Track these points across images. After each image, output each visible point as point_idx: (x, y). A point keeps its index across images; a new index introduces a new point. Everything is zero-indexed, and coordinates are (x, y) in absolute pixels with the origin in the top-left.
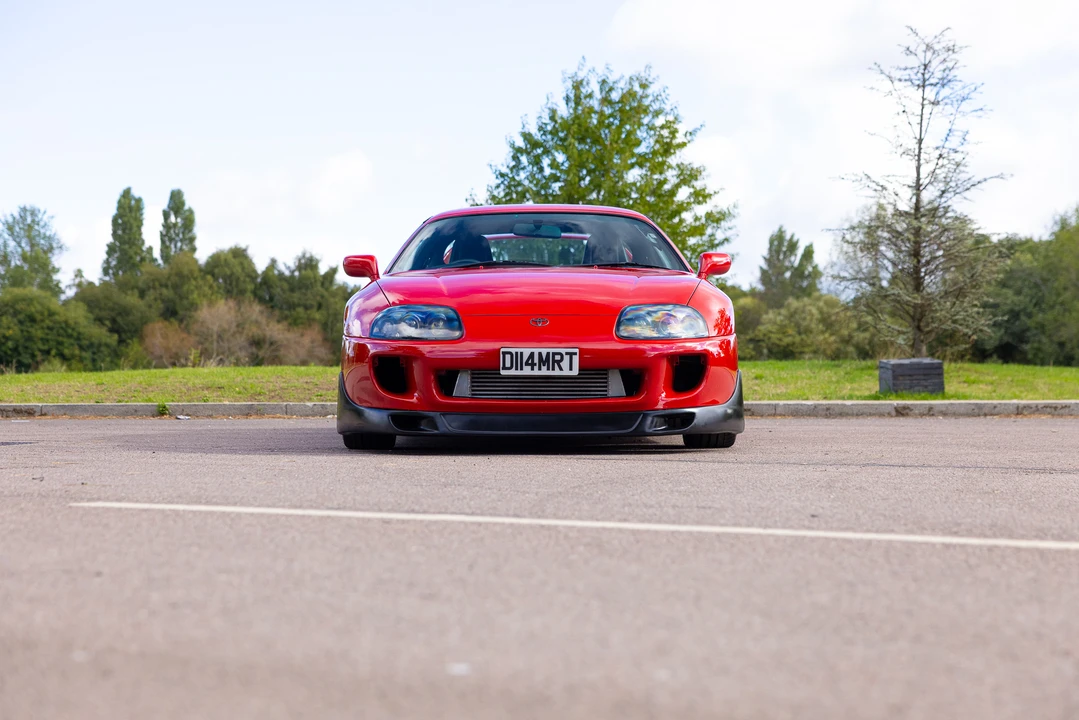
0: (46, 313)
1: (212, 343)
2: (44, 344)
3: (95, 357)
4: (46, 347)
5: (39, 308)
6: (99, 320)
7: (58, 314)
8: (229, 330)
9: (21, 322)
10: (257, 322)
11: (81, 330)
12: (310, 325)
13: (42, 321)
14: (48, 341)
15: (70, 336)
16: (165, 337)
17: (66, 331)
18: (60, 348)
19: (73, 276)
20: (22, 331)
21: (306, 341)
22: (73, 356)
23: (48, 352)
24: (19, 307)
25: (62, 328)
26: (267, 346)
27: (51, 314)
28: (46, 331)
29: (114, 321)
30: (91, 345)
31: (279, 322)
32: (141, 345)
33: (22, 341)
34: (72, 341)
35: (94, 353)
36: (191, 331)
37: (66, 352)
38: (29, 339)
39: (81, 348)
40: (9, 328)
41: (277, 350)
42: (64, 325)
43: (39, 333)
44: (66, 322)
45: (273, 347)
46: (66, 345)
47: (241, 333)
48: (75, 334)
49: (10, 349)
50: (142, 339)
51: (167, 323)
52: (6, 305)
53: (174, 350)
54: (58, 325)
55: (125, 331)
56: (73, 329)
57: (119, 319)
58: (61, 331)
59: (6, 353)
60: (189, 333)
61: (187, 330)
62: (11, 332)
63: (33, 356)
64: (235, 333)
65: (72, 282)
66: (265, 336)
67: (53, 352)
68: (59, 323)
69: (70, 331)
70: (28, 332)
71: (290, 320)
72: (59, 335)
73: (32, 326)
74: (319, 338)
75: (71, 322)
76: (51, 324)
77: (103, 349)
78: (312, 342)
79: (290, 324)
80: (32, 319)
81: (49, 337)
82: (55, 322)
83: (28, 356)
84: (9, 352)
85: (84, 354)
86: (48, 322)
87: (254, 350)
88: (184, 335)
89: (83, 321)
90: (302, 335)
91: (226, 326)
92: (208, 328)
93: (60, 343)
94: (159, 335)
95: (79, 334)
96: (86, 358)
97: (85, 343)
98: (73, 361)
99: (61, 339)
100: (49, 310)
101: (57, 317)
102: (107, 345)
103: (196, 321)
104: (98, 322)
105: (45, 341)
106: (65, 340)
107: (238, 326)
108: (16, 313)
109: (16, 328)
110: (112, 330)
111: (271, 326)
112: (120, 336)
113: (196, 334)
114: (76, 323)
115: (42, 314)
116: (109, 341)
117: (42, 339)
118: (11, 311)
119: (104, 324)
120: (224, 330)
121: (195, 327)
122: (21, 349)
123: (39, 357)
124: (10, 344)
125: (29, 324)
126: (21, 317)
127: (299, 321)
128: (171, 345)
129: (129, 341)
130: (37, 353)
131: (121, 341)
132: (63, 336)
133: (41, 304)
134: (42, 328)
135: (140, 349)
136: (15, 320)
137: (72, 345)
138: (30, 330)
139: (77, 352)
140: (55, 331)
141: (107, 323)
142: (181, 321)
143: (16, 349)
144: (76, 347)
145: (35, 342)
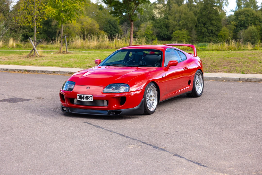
0: (252, 14)
2: (251, 21)
4: (251, 22)
5: (250, 13)
7: (255, 14)
9: (246, 16)
11: (260, 18)
13: (251, 16)
14: (252, 21)
15: (257, 19)
17: (256, 18)
18: (255, 22)
19: (261, 4)
20: (246, 18)
22: (258, 24)
24: (246, 12)
25: (255, 17)
27: (253, 14)
28: (252, 18)
33: (246, 21)
34: (258, 20)
37: (256, 23)
38: (247, 20)
39: (260, 22)
40: (243, 18)
42: (256, 17)
43: (250, 19)
44: (256, 16)
48: (259, 19)
49: (243, 23)
52: (242, 12)
54: (254, 17)
56: (258, 18)
58: (255, 18)
59: (242, 24)
62: (243, 19)
63: (248, 24)
65: (260, 5)
68: (255, 16)
69: (257, 18)
70: (247, 19)
72: (254, 19)
73: (248, 17)
75: (258, 16)
76: (253, 16)
80: (248, 16)
81: (252, 20)
82: (254, 16)
83: (247, 24)
84: (243, 24)
86: (252, 16)
95: (260, 19)
96: (261, 25)
98: (258, 25)
99: (255, 20)
100: (252, 13)
101: (254, 15)
105: (251, 20)
106: (256, 20)
108: (244, 14)
114: (259, 16)
115: (251, 14)
117: (250, 20)
118: (243, 13)
122: (245, 22)
124: (243, 22)
125: (247, 17)
126: (246, 15)
130: (249, 24)
132: (255, 19)
133: (251, 12)
134: (251, 18)
136: (244, 16)
137: (258, 21)
138: (248, 18)
139: (259, 23)
140: (254, 18)
143: (244, 23)
144: (259, 22)
145: (249, 21)
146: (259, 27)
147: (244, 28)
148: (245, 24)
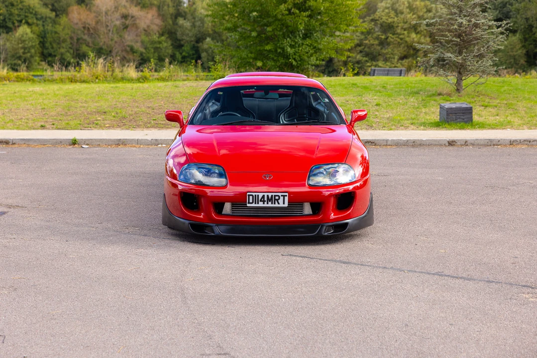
0: (19, 1)
1: (102, 17)
2: (19, 17)
3: (44, 24)
4: (19, 19)
6: (46, 5)
7: (25, 2)
8: (111, 10)
9: (6, 6)
10: (124, 6)
11: (37, 10)
12: (151, 8)
13: (18, 5)
14: (20, 15)
15: (31, 13)
16: (79, 14)
17: (29, 10)
18: (27, 19)
20: (7, 11)
21: (150, 16)
22: (33, 23)
23: (21, 21)
25: (27, 9)
26: (130, 18)
27: (21, 2)
28: (19, 11)
29: (53, 5)
30: (42, 18)
31: (136, 6)
32: (67, 18)
33: (7, 15)
34: (32, 15)
35: (43, 22)
36: (92, 11)
37: (30, 21)
38: (11, 14)
39: (37, 19)
41: (135, 20)
42: (28, 7)
43: (16, 12)
44: (29, 6)
45: (133, 19)
46: (30, 17)
47: (117, 12)
48: (34, 12)
50: (67, 14)
51: (79, 6)
53: (83, 20)
54: (25, 8)
55: (59, 11)
56: (33, 10)
57: (56, 4)
58: (27, 11)
60: (91, 11)
61: (90, 10)
62: (2, 11)
63: (13, 23)
64: (113, 12)
66: (129, 13)
67: (24, 21)
68: (26, 6)
69: (31, 10)
70: (10, 11)
71: (141, 5)
72: (26, 12)
74: (156, 14)
75: (32, 6)
76: (22, 7)
77: (48, 19)
78: (153, 16)
79: (141, 7)
80: (12, 5)
81: (21, 13)
82: (23, 6)
83: (10, 23)
85: (39, 22)
86: (20, 6)
87: (124, 20)
88: (88, 13)
89: (37, 6)
90: (148, 13)
91: (109, 9)
92: (100, 9)
93: (26, 16)
94: (76, 13)
95: (36, 12)
96: (39, 24)
97: (39, 16)
98: (33, 26)
99: (26, 14)
101: (24, 4)
102: (50, 18)
103: (94, 5)
104: (45, 6)
105: (19, 15)
106: (29, 15)
107: (115, 8)
108: (4, 1)
109: (4, 9)
110: (52, 10)
111: (132, 8)
112: (56, 13)
113: (94, 12)
114: (34, 6)
115: (17, 2)
116: (51, 15)
117: (17, 15)
119: (48, 7)
120: (108, 10)
121: (94, 9)
122: (7, 20)
123: (16, 24)
124: (1, 17)
125: (11, 7)
126: (7, 3)
127: (146, 5)
128: (82, 17)
129: (61, 16)
130: (15, 22)
131: (57, 16)
132: (28, 13)
134: (17, 9)
135: (67, 20)
136: (4, 6)
137: (32, 17)
138: (11, 10)
139: (35, 21)
140: (24, 11)
141: (50, 6)
142: (87, 5)
143: (4, 20)
144: (35, 19)
145: (14, 16)
146: (35, 28)
147: (5, 31)
148: (6, 22)
